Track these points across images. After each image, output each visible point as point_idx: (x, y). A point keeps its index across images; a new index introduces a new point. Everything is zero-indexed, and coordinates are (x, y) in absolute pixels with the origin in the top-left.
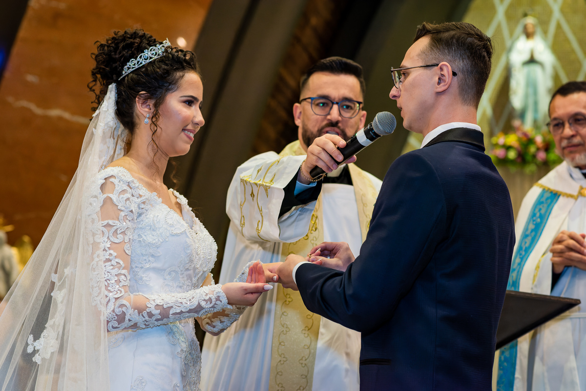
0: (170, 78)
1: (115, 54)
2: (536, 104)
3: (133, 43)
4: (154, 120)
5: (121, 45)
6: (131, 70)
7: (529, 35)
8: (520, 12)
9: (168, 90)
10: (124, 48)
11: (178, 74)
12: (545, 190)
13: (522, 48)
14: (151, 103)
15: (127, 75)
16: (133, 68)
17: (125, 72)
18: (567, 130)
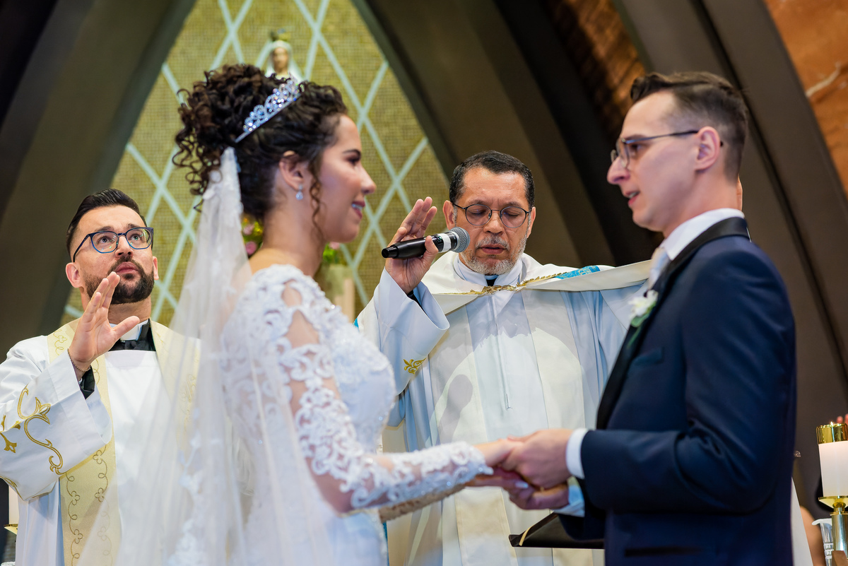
0: (322, 127)
1: (223, 104)
3: (250, 85)
4: (314, 192)
5: (231, 89)
6: (259, 123)
9: (325, 144)
10: (238, 92)
11: (331, 120)
14: (303, 167)
15: (254, 132)
16: (261, 120)
17: (250, 126)
18: (495, 223)
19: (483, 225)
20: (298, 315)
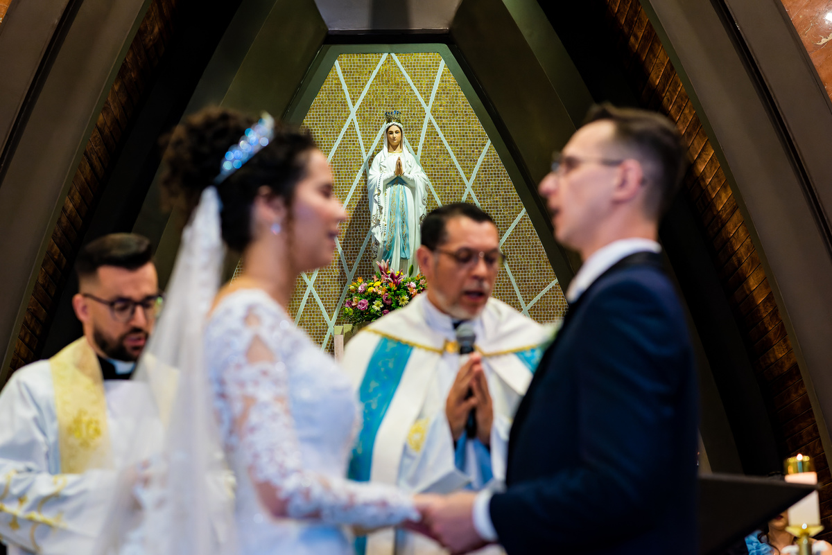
2: (405, 237)
7: (392, 146)
8: (381, 112)
12: (386, 339)
13: (384, 165)
18: (482, 269)
19: (471, 269)
20: (257, 339)
